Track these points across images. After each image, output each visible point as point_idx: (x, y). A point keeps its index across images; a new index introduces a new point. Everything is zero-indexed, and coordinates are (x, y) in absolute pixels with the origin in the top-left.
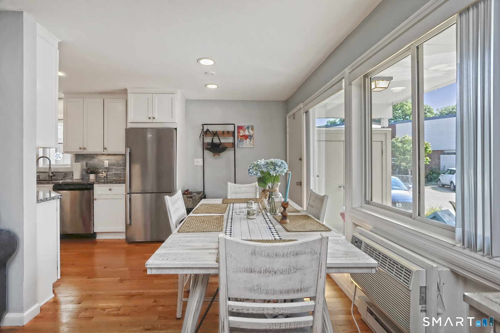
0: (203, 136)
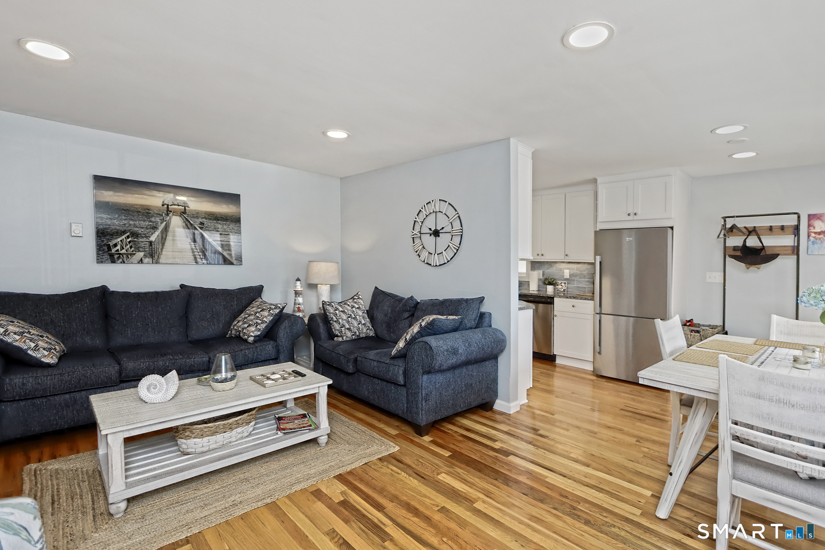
0: (724, 235)
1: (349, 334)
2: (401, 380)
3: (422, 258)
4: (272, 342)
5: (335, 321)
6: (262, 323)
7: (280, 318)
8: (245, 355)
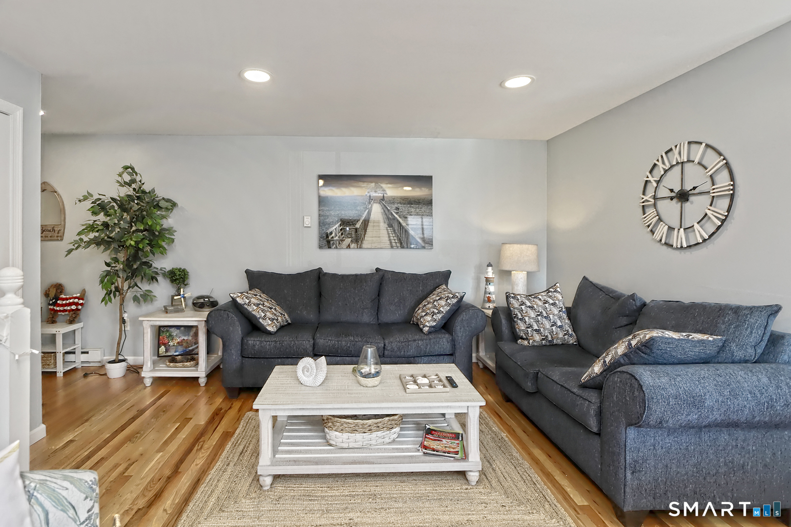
1: (537, 338)
2: (593, 425)
3: (657, 236)
4: (447, 336)
5: (520, 319)
6: (438, 313)
7: (459, 307)
8: (418, 347)
